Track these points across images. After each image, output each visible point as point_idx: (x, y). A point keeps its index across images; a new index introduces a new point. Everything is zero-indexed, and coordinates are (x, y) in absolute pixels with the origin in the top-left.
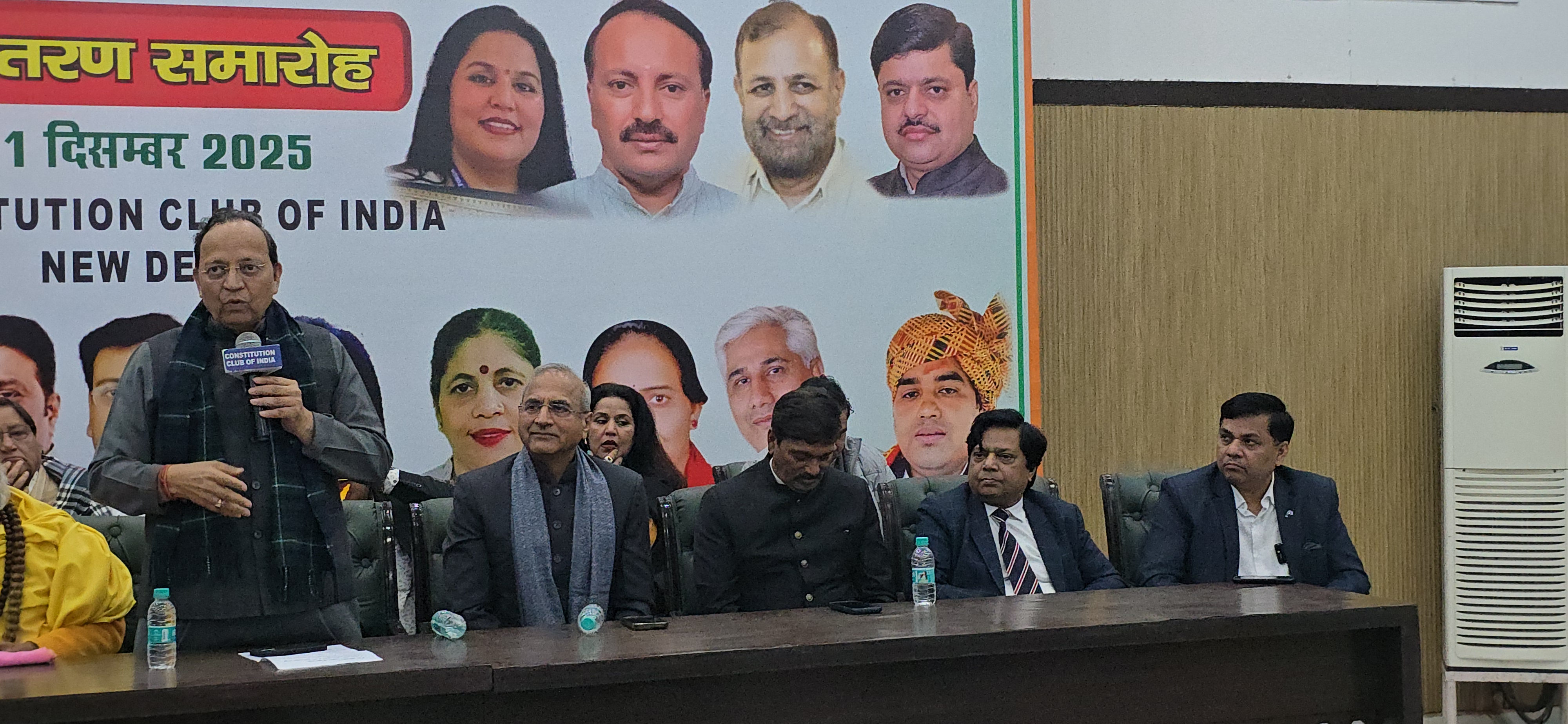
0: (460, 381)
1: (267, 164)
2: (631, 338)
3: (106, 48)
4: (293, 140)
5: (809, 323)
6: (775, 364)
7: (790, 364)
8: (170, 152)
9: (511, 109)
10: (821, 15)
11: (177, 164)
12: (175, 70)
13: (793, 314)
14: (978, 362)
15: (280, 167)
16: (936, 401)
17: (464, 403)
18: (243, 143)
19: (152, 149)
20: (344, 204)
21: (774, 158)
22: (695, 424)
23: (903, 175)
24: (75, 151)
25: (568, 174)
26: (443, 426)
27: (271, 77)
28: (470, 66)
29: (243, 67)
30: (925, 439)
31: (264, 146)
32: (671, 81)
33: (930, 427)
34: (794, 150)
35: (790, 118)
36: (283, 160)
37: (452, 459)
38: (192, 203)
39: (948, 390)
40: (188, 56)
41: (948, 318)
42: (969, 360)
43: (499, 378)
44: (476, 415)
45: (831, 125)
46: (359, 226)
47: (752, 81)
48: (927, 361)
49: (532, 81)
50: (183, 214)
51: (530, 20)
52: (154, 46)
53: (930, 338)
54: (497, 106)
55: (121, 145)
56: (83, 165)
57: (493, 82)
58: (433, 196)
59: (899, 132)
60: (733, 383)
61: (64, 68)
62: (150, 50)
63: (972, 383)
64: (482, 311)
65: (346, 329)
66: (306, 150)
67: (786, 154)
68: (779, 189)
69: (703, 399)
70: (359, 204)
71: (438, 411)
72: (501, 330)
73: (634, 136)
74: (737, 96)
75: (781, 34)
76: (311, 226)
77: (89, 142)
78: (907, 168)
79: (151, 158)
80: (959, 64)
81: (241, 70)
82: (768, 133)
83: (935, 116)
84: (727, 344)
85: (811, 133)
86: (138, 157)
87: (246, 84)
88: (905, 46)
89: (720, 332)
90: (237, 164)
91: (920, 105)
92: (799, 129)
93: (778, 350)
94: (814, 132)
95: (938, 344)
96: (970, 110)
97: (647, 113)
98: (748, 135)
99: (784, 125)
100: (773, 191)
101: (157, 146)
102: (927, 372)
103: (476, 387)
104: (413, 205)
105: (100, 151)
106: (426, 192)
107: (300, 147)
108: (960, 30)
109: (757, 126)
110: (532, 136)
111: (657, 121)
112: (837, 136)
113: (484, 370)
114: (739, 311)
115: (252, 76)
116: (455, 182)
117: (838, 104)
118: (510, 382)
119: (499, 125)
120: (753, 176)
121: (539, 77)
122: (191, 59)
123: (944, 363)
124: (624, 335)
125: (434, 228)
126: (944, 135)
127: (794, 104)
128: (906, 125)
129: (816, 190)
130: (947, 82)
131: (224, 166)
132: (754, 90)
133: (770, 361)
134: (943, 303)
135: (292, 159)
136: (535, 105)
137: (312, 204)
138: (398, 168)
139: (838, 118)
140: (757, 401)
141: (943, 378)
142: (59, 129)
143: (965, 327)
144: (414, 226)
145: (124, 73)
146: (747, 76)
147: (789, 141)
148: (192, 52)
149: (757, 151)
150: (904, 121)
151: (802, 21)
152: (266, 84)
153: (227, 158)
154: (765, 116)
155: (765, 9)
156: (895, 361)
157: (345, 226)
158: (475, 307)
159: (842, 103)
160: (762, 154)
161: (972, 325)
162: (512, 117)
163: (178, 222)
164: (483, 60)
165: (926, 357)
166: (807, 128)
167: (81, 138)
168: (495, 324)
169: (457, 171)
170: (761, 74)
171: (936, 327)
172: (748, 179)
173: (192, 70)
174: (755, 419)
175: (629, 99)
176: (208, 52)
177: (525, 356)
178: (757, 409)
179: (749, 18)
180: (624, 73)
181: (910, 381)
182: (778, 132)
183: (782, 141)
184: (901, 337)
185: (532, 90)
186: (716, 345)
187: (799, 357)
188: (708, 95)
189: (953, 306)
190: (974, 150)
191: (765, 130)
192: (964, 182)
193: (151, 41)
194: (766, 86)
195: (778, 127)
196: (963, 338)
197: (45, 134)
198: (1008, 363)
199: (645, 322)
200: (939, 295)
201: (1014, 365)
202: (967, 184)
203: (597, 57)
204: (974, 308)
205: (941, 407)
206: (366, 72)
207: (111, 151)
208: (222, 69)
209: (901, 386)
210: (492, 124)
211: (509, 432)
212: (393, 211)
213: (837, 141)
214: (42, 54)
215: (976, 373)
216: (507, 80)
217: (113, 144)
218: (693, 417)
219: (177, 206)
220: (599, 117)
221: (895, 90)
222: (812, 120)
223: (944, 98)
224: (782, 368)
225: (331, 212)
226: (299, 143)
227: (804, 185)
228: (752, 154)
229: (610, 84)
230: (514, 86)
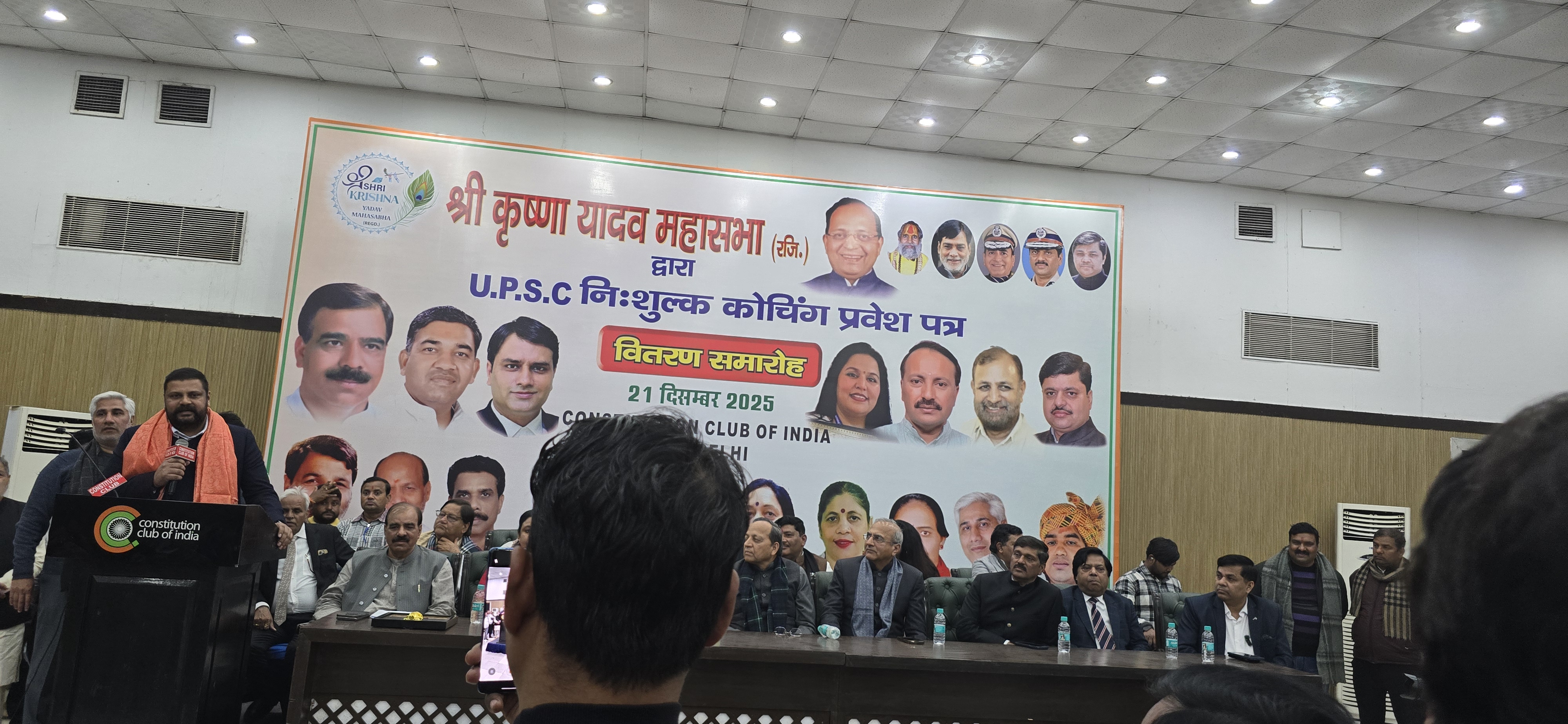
0: (832, 515)
1: (754, 408)
2: (913, 502)
3: (690, 352)
4: (766, 398)
5: (1001, 502)
6: (983, 521)
7: (991, 523)
8: (713, 400)
9: (864, 390)
10: (1016, 354)
11: (715, 405)
12: (718, 364)
13: (994, 497)
14: (1087, 530)
15: (760, 409)
16: (1065, 547)
17: (832, 526)
18: (744, 397)
19: (705, 398)
20: (786, 428)
21: (988, 421)
22: (942, 547)
23: (1053, 433)
24: (672, 397)
25: (889, 421)
26: (822, 536)
27: (759, 369)
28: (848, 369)
29: (748, 364)
30: (1058, 566)
31: (753, 400)
32: (941, 381)
33: (1061, 560)
34: (999, 418)
35: (998, 402)
36: (761, 406)
37: (825, 553)
38: (720, 423)
39: (1071, 543)
40: (725, 358)
41: (1073, 506)
42: (1083, 528)
43: (850, 515)
44: (838, 532)
45: (1018, 407)
46: (792, 439)
47: (980, 384)
48: (1061, 526)
49: (875, 377)
50: (715, 428)
51: (876, 350)
52: (711, 353)
53: (1063, 515)
54: (858, 388)
55: (692, 395)
56: (675, 404)
57: (858, 377)
58: (826, 427)
59: (1052, 413)
60: (962, 528)
61: (672, 360)
62: (709, 355)
63: (1084, 540)
64: (844, 483)
65: (782, 486)
66: (772, 403)
67: (994, 419)
68: (991, 436)
69: (947, 535)
70: (793, 429)
71: (820, 529)
72: (852, 492)
73: (921, 406)
74: (972, 390)
75: (995, 362)
76: (771, 437)
77: (679, 393)
78: (1055, 430)
79: (704, 402)
80: (1083, 381)
81: (746, 365)
82: (986, 409)
83: (1070, 405)
84: (960, 510)
85: (1007, 410)
86: (699, 401)
87: (748, 371)
88: (1057, 372)
89: (957, 503)
90: (741, 407)
91: (1063, 400)
92: (1001, 408)
93: (986, 515)
94: (1009, 409)
95: (1067, 519)
96: (1088, 405)
97: (928, 396)
98: (976, 409)
99: (995, 405)
100: (987, 437)
101: (708, 397)
102: (1060, 532)
103: (839, 519)
104: (817, 431)
105: (683, 398)
106: (823, 425)
107: (769, 401)
108: (1084, 366)
109: (981, 405)
110: (873, 403)
111: (933, 399)
112: (1021, 411)
113: (843, 511)
114: (967, 493)
115: (751, 369)
116: (836, 422)
117: (1021, 397)
118: (855, 518)
119: (858, 396)
120: (978, 428)
121: (879, 376)
122: (726, 359)
123: (1069, 529)
124: (910, 500)
125: (825, 442)
126: (1074, 416)
127: (1000, 396)
128: (1055, 409)
129: (1008, 438)
130: (1077, 390)
131: (735, 408)
132: (980, 388)
133: (981, 519)
134: (1070, 498)
135: (765, 406)
136: (876, 388)
137: (772, 427)
138: (812, 413)
139: (1021, 404)
140: (973, 539)
141: (1069, 536)
142: (666, 387)
143: (1081, 511)
144: (816, 441)
145: (697, 364)
146: (978, 380)
147: (996, 413)
148: (726, 356)
149: (980, 417)
150: (1054, 407)
151: (1006, 357)
152: (757, 372)
153: (737, 404)
154: (985, 400)
155: (989, 350)
156: (1044, 525)
157: (785, 438)
158: (841, 481)
159: (1024, 397)
160: (984, 417)
161: (1085, 511)
162: (865, 393)
163: (713, 431)
164: (853, 366)
165: (1060, 524)
166: (1006, 407)
167: (676, 391)
168: (849, 489)
169: (838, 416)
170: (984, 380)
171: (1066, 510)
172: (975, 430)
173: (726, 364)
174: (972, 547)
175: (920, 388)
176: (733, 357)
177: (863, 506)
178: (974, 542)
179: (980, 354)
180: (919, 376)
181: (1051, 536)
182: (991, 408)
183: (993, 413)
184: (1048, 514)
185: (875, 381)
186: (955, 509)
187: (995, 519)
188: (958, 389)
189: (1075, 500)
190: (1089, 424)
191: (985, 407)
192: (1083, 439)
193: (709, 351)
194: (987, 386)
195: (991, 406)
196: (1080, 517)
197: (660, 389)
198: (1103, 531)
199: (921, 495)
200: (1069, 494)
201: (1106, 533)
202: (1085, 441)
203: (906, 367)
204: (1086, 502)
205: (1066, 550)
206: (801, 369)
207: (688, 398)
208: (739, 364)
209: (1047, 538)
210: (856, 396)
211: (852, 542)
212: (808, 433)
213: (1020, 414)
214: (663, 354)
215: (1086, 535)
216: (864, 376)
217: (689, 395)
218: (941, 544)
219: (713, 424)
220: (905, 396)
221: (1050, 392)
222: (1008, 404)
223: (1075, 398)
224: (987, 523)
225: (780, 431)
226: (769, 399)
227: (1003, 435)
228: (977, 418)
229: (912, 381)
230: (867, 379)
